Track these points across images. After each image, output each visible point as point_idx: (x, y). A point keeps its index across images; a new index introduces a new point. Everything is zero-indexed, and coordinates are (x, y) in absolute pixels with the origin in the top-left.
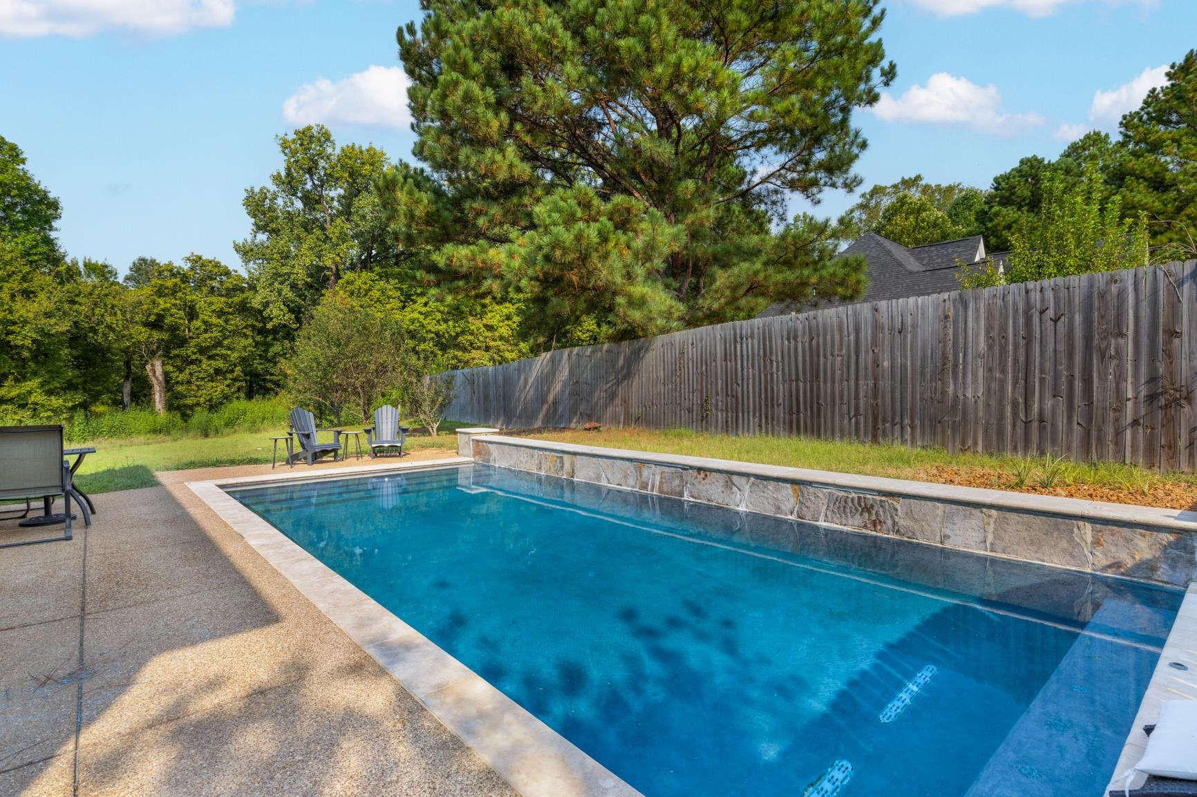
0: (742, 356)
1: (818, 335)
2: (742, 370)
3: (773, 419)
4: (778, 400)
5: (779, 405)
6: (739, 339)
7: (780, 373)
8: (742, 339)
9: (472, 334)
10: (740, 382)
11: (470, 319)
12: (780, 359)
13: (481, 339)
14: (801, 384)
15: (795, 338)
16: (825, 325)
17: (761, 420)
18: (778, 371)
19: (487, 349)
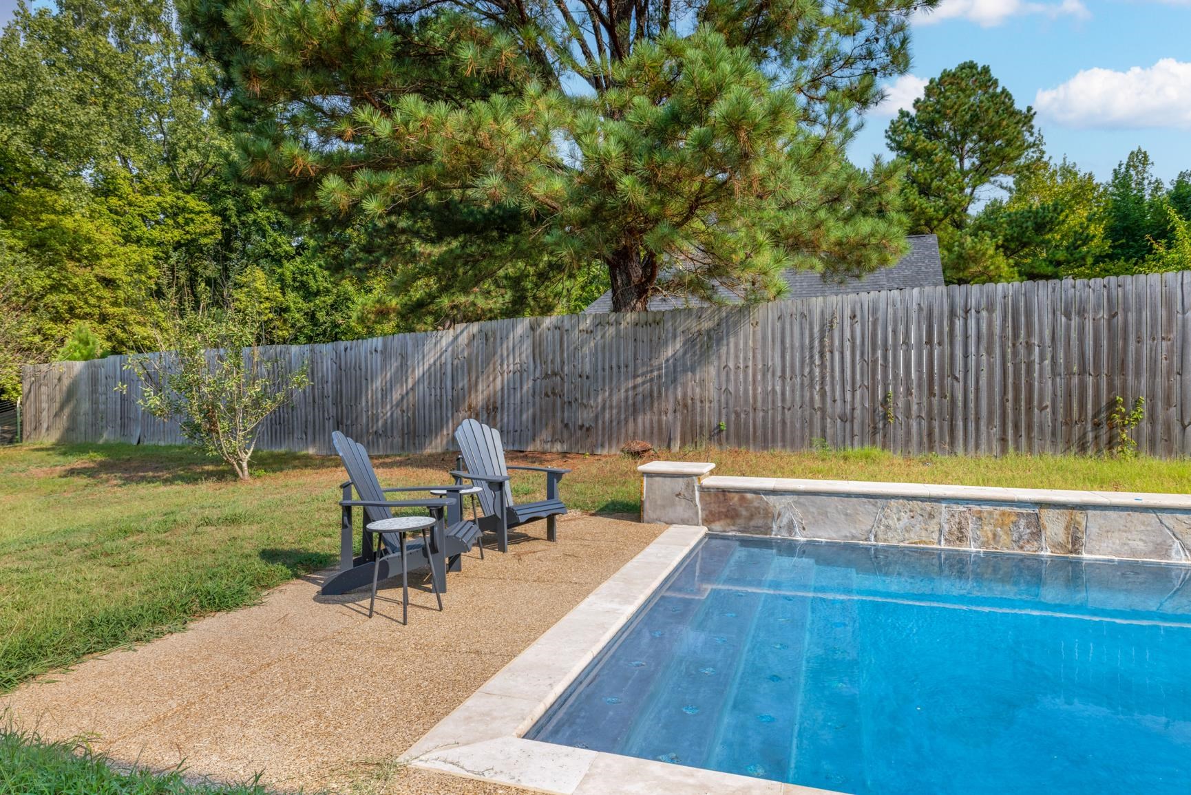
0: (966, 337)
1: (1126, 311)
2: (966, 356)
3: (1029, 427)
4: (1041, 400)
5: (1042, 409)
6: (960, 312)
7: (1047, 362)
8: (967, 311)
9: (74, 290)
10: (960, 375)
11: (70, 265)
12: (1048, 341)
13: (93, 301)
14: (1090, 380)
15: (1082, 313)
16: (1139, 296)
17: (1004, 431)
18: (1042, 359)
19: (103, 319)
